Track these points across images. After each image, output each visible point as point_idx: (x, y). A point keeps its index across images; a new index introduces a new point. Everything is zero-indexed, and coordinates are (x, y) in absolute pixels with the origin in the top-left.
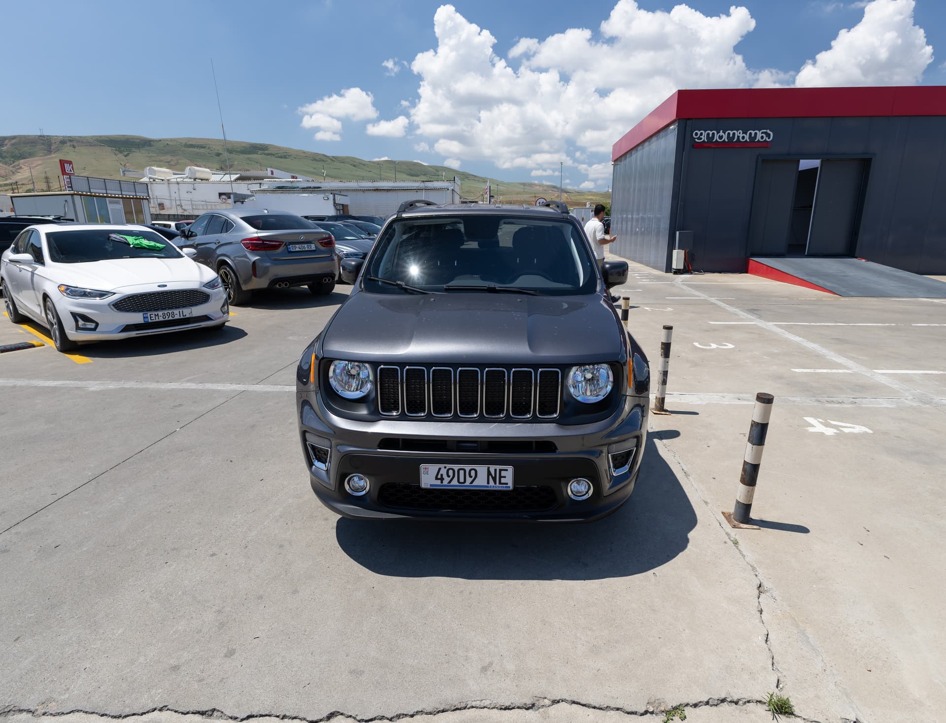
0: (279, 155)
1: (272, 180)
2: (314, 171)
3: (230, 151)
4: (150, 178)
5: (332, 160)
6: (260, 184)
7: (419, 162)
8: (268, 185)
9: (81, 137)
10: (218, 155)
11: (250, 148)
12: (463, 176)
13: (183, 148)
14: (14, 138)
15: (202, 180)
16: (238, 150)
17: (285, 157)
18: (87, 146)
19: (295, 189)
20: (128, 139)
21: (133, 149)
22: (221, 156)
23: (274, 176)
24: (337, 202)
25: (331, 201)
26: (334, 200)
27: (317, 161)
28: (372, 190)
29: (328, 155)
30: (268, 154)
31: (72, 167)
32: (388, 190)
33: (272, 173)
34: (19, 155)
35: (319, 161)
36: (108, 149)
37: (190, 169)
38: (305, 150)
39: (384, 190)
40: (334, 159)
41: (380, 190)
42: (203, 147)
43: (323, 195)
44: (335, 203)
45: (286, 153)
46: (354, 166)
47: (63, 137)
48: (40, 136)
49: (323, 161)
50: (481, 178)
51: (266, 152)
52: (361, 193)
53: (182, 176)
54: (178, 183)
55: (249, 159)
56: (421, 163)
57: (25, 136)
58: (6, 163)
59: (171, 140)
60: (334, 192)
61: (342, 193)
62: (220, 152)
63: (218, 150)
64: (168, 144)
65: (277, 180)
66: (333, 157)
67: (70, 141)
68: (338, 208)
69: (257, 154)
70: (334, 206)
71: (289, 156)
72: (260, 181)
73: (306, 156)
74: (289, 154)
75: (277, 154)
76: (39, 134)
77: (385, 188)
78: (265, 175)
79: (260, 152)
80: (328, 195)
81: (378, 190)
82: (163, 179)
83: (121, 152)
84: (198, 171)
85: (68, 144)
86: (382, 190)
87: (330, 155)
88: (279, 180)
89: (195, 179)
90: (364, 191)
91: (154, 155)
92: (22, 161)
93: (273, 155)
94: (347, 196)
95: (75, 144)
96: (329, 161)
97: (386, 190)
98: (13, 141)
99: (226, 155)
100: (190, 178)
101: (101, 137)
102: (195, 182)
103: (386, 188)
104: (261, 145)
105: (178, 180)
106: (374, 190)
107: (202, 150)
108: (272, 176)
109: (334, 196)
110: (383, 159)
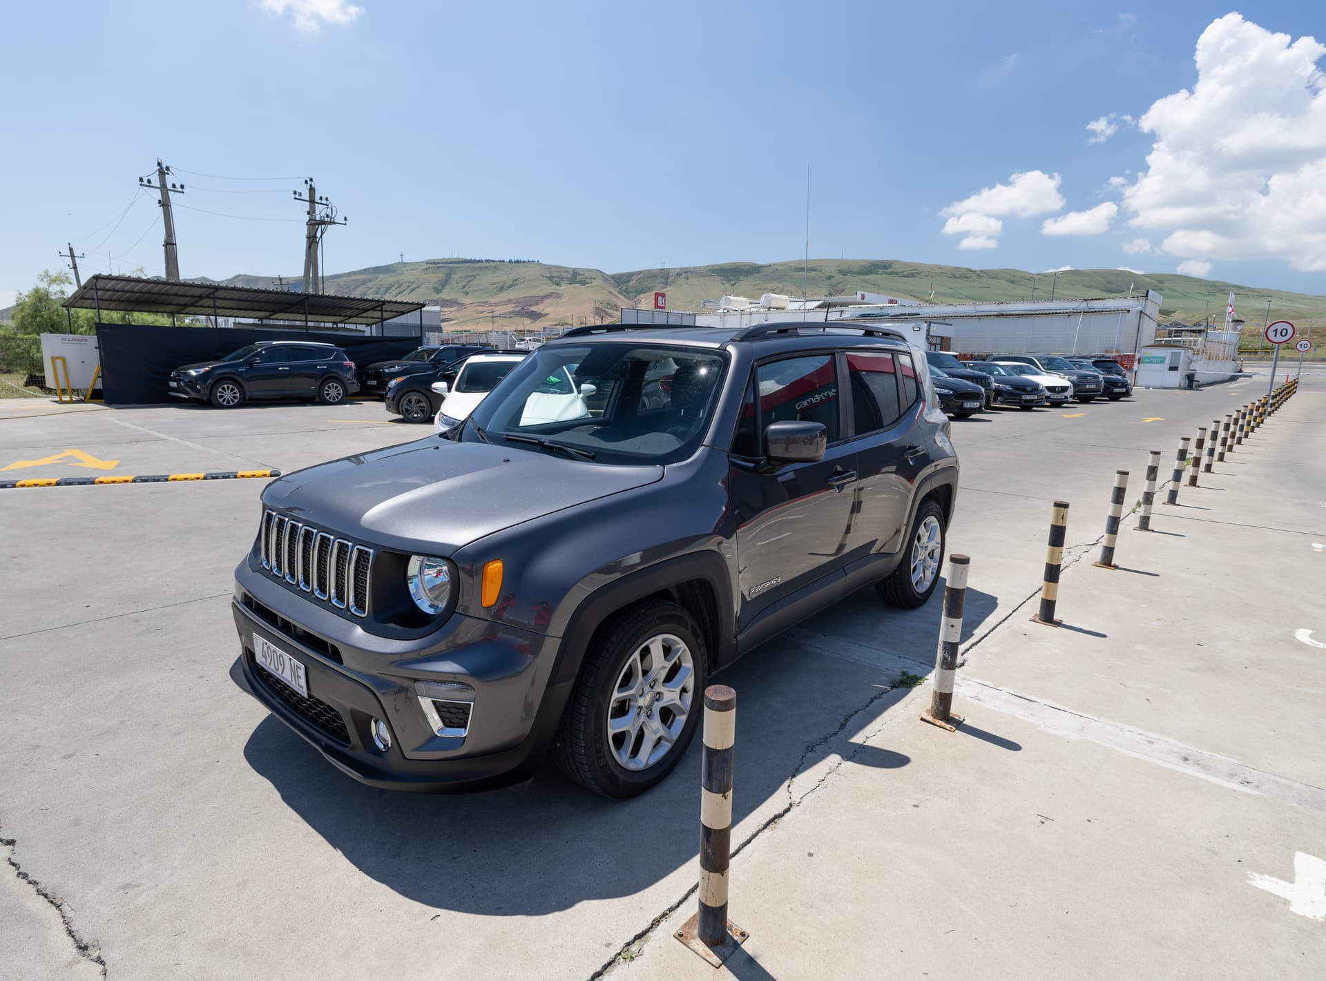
0: (905, 273)
1: (857, 306)
2: (951, 291)
3: (843, 272)
4: (725, 309)
5: (979, 275)
6: (842, 311)
7: (1127, 269)
8: (850, 313)
9: (695, 268)
10: (830, 278)
11: (869, 266)
12: (1214, 288)
13: (792, 273)
14: (640, 273)
15: (777, 309)
16: (855, 270)
17: (913, 276)
18: (699, 276)
19: (885, 317)
20: (738, 267)
21: (741, 278)
22: (832, 280)
23: (865, 301)
24: (931, 334)
25: (923, 333)
26: (928, 330)
27: (957, 278)
28: (994, 315)
29: (974, 269)
30: (891, 274)
31: (665, 301)
32: (1019, 315)
33: (863, 297)
34: (640, 289)
35: (960, 278)
36: (718, 279)
37: (766, 297)
38: (942, 264)
39: (1013, 315)
40: (981, 275)
41: (1006, 315)
42: (814, 270)
43: (913, 325)
44: (928, 335)
45: (915, 270)
46: (1013, 282)
47: (681, 269)
48: (661, 270)
49: (966, 277)
50: (1253, 290)
51: (889, 270)
52: (976, 321)
53: (756, 305)
54: (751, 314)
55: (865, 281)
56: (1132, 271)
57: (649, 271)
58: (628, 299)
59: (781, 264)
60: (930, 321)
61: (947, 321)
62: (832, 274)
63: (831, 272)
64: (777, 269)
65: (863, 306)
66: (982, 271)
67: (686, 272)
68: (934, 342)
69: (876, 274)
70: (927, 339)
71: (917, 273)
72: (842, 309)
73: (942, 273)
74: (918, 271)
75: (903, 272)
76: (661, 268)
77: (1014, 313)
78: (854, 301)
79: (881, 271)
80: (919, 325)
81: (1003, 315)
82: (737, 309)
83: (728, 281)
84: (774, 298)
85: (684, 275)
86: (1010, 315)
87: (977, 269)
88: (866, 306)
89: (769, 309)
90: (980, 317)
91: (761, 283)
92: (642, 296)
93: (897, 274)
94: (951, 325)
95: (689, 276)
96: (975, 277)
97: (1016, 315)
98: (639, 276)
99: (839, 277)
100: (765, 308)
101: (713, 266)
102: (769, 312)
103: (1017, 313)
104: (883, 262)
105: (752, 310)
106: (997, 315)
107: (812, 274)
108: (863, 301)
109: (930, 325)
110: (1063, 269)
